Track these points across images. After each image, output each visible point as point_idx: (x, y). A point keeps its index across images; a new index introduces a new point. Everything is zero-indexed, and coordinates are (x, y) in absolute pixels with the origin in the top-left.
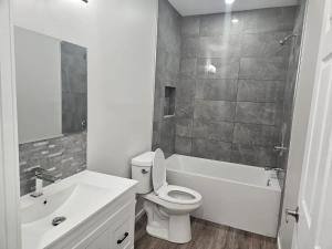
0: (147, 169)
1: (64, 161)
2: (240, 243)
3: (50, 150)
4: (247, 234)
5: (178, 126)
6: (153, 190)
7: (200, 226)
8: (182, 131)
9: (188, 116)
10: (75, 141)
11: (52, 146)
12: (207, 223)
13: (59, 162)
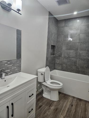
0: (43, 73)
1: (13, 68)
2: (77, 103)
3: (8, 64)
4: (80, 100)
5: (56, 59)
6: (45, 81)
7: (63, 95)
8: (58, 61)
9: (60, 56)
10: (17, 62)
11: (9, 63)
12: (65, 95)
13: (11, 68)
